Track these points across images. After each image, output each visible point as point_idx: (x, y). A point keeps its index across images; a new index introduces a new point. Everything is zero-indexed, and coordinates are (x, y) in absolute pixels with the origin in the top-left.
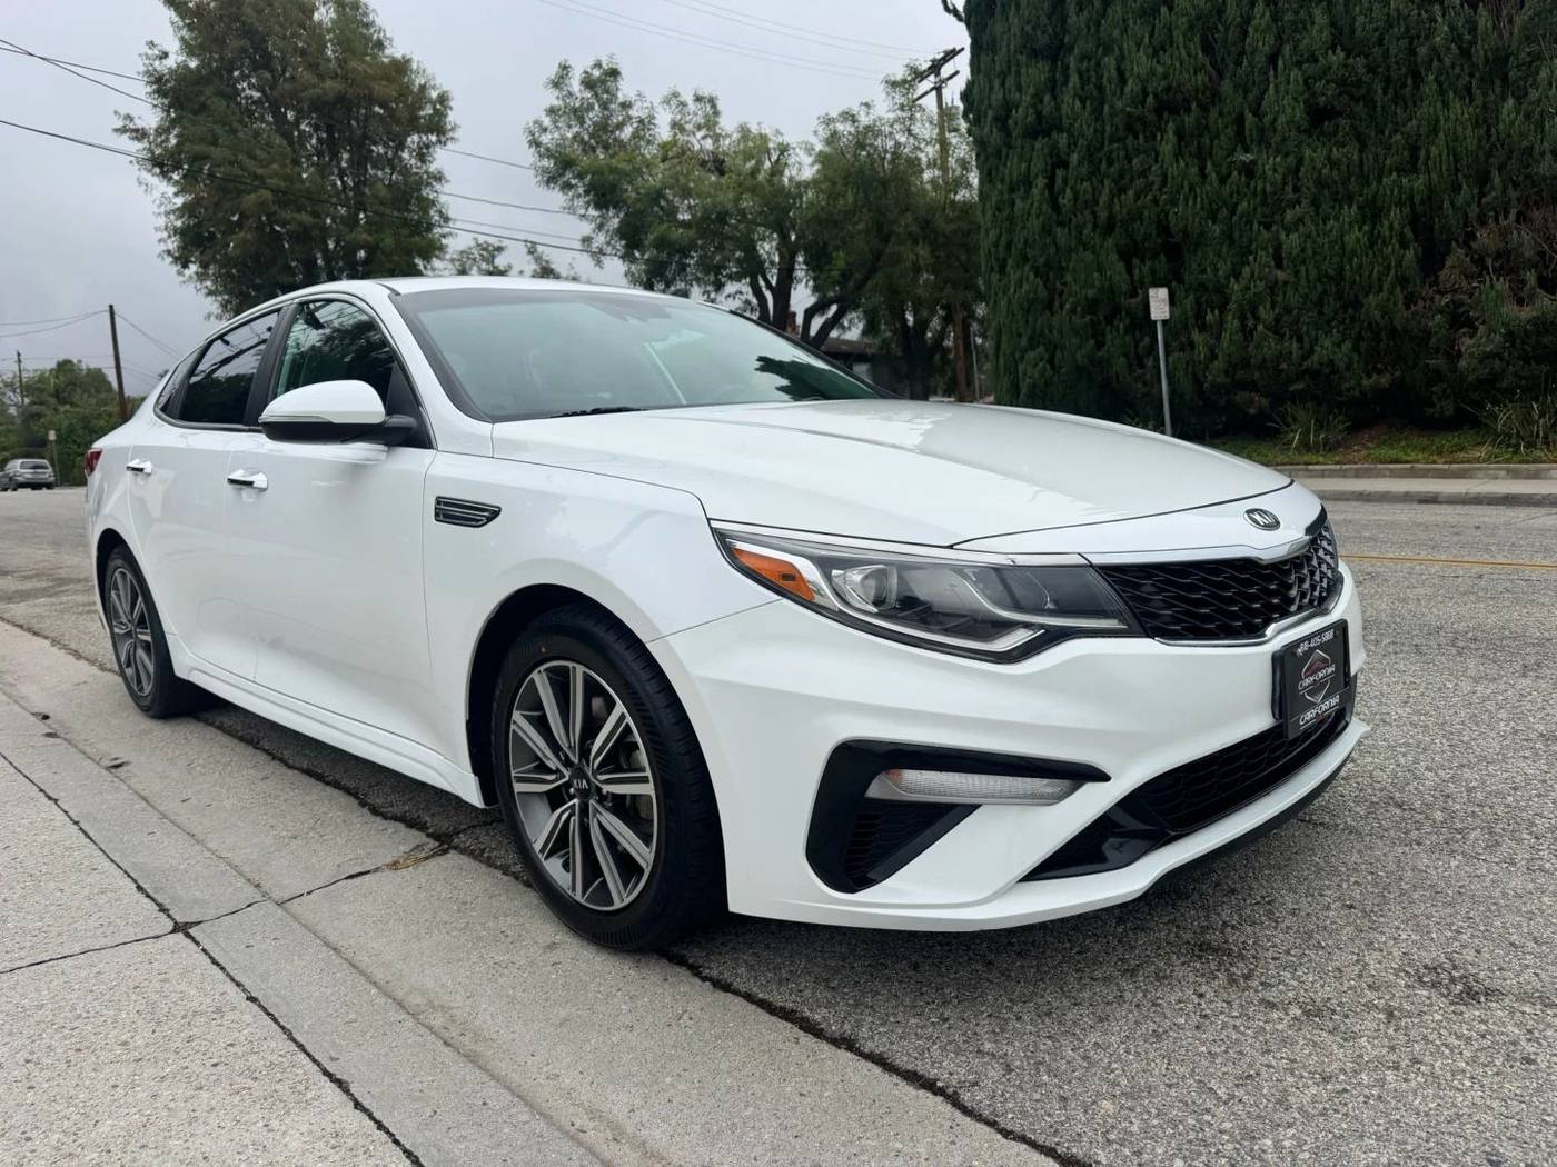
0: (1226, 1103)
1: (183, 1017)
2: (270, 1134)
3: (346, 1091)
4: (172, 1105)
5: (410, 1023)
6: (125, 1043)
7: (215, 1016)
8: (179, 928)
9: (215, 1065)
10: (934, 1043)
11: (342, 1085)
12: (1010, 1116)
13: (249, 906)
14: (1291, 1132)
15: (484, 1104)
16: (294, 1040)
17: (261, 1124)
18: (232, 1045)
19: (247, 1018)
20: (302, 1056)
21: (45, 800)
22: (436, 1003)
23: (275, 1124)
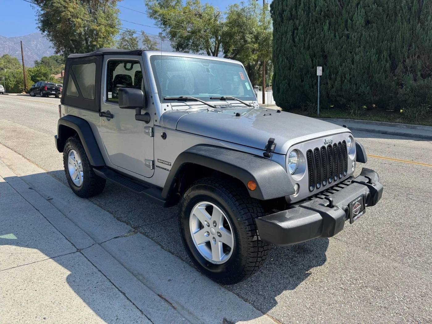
0: (308, 309)
1: (85, 275)
2: (111, 305)
3: (125, 295)
4: (88, 297)
5: (135, 279)
6: (74, 281)
7: (92, 275)
8: (78, 250)
9: (95, 287)
10: (249, 291)
11: (124, 294)
12: (265, 309)
13: (93, 245)
14: (320, 316)
15: (155, 300)
16: (111, 282)
17: (108, 302)
18: (97, 282)
19: (99, 276)
20: (114, 286)
21: (36, 210)
22: (140, 274)
23: (111, 302)
